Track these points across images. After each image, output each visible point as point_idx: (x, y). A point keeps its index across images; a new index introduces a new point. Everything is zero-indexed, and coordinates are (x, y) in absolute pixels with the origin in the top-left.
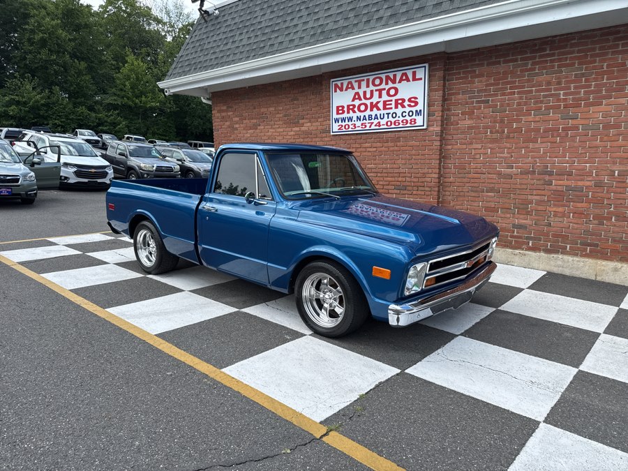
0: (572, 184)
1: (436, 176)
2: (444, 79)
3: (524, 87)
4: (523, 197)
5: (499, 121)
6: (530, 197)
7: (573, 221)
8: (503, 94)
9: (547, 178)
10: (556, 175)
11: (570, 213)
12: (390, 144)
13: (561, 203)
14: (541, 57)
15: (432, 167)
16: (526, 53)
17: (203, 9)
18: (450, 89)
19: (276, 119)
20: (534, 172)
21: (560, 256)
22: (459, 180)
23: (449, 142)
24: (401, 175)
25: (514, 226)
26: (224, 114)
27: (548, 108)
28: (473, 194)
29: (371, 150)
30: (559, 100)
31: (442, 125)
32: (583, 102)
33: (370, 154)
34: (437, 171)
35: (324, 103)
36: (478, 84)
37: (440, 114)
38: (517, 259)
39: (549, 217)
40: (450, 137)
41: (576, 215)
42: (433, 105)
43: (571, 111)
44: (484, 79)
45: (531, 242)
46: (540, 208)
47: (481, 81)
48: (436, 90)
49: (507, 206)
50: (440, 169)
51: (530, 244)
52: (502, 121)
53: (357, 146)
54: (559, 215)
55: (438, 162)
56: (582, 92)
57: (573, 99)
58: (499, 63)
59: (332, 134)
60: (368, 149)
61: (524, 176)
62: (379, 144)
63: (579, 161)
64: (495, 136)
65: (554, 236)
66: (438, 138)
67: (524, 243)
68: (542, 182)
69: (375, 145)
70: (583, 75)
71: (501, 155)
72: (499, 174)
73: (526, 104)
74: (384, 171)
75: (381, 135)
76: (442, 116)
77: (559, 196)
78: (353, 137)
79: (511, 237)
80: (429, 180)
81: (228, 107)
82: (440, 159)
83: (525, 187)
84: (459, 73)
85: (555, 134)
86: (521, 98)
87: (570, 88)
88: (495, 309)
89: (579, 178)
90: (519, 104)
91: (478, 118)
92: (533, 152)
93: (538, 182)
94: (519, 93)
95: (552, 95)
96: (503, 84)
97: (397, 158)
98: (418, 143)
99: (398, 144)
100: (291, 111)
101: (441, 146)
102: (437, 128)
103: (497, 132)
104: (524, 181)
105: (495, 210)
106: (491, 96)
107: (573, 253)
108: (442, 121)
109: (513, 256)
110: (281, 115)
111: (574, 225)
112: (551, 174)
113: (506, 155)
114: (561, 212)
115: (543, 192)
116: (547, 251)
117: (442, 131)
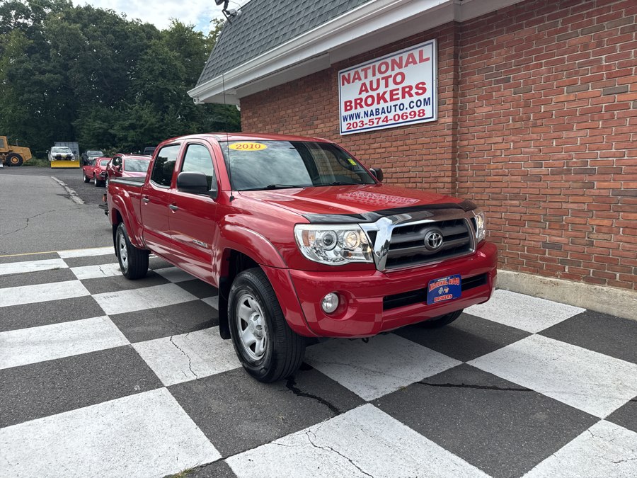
0: (622, 185)
1: (449, 180)
2: (456, 56)
3: (553, 55)
4: (556, 206)
5: (523, 104)
6: (564, 206)
7: (624, 239)
8: (527, 68)
9: (587, 178)
10: (599, 173)
11: (619, 227)
12: (400, 143)
13: (605, 213)
14: (574, 10)
15: (445, 169)
16: (554, 8)
17: (227, 10)
18: (464, 69)
19: (294, 122)
20: (569, 170)
21: (606, 288)
22: (477, 185)
23: (465, 136)
24: (412, 180)
25: (545, 244)
26: (250, 121)
27: (585, 82)
28: (494, 203)
29: (380, 151)
30: (600, 68)
31: (455, 115)
32: (634, 68)
33: (379, 156)
34: (450, 173)
35: (334, 99)
36: (497, 58)
37: (452, 102)
38: (547, 289)
39: (591, 232)
40: (465, 130)
41: (627, 230)
42: (444, 90)
43: (617, 83)
44: (503, 51)
45: (567, 267)
46: (578, 220)
47: (500, 54)
48: (446, 71)
49: (535, 218)
50: (453, 171)
51: (567, 270)
52: (526, 105)
53: (367, 147)
54: (604, 230)
55: (450, 162)
56: (633, 54)
57: (620, 65)
58: (520, 27)
59: (341, 134)
60: (378, 150)
61: (556, 176)
62: (388, 144)
63: (630, 153)
64: (518, 125)
65: (597, 259)
66: (450, 132)
67: (557, 269)
68: (580, 184)
69: (383, 145)
70: (633, 28)
71: (527, 150)
72: (525, 175)
73: (556, 78)
74: (394, 176)
75: (389, 133)
76: (455, 104)
77: (604, 205)
78: (362, 137)
79: (542, 259)
80: (441, 185)
81: (253, 113)
82: (454, 159)
83: (557, 191)
84: (474, 47)
85: (596, 117)
86: (550, 71)
87: (614, 50)
88: (460, 363)
89: (630, 177)
90: (547, 79)
91: (498, 103)
92: (567, 143)
93: (575, 185)
94: (546, 64)
95: (590, 63)
96: (527, 54)
97: (406, 159)
98: (428, 140)
99: (408, 142)
100: (306, 112)
101: (454, 141)
102: (448, 120)
103: (521, 119)
104: (558, 184)
105: (520, 223)
106: (512, 71)
107: (625, 284)
108: (455, 110)
109: (542, 285)
110: (298, 118)
111: (626, 245)
112: (591, 172)
113: (532, 149)
114: (606, 226)
115: (581, 199)
116: (590, 281)
117: (455, 124)
